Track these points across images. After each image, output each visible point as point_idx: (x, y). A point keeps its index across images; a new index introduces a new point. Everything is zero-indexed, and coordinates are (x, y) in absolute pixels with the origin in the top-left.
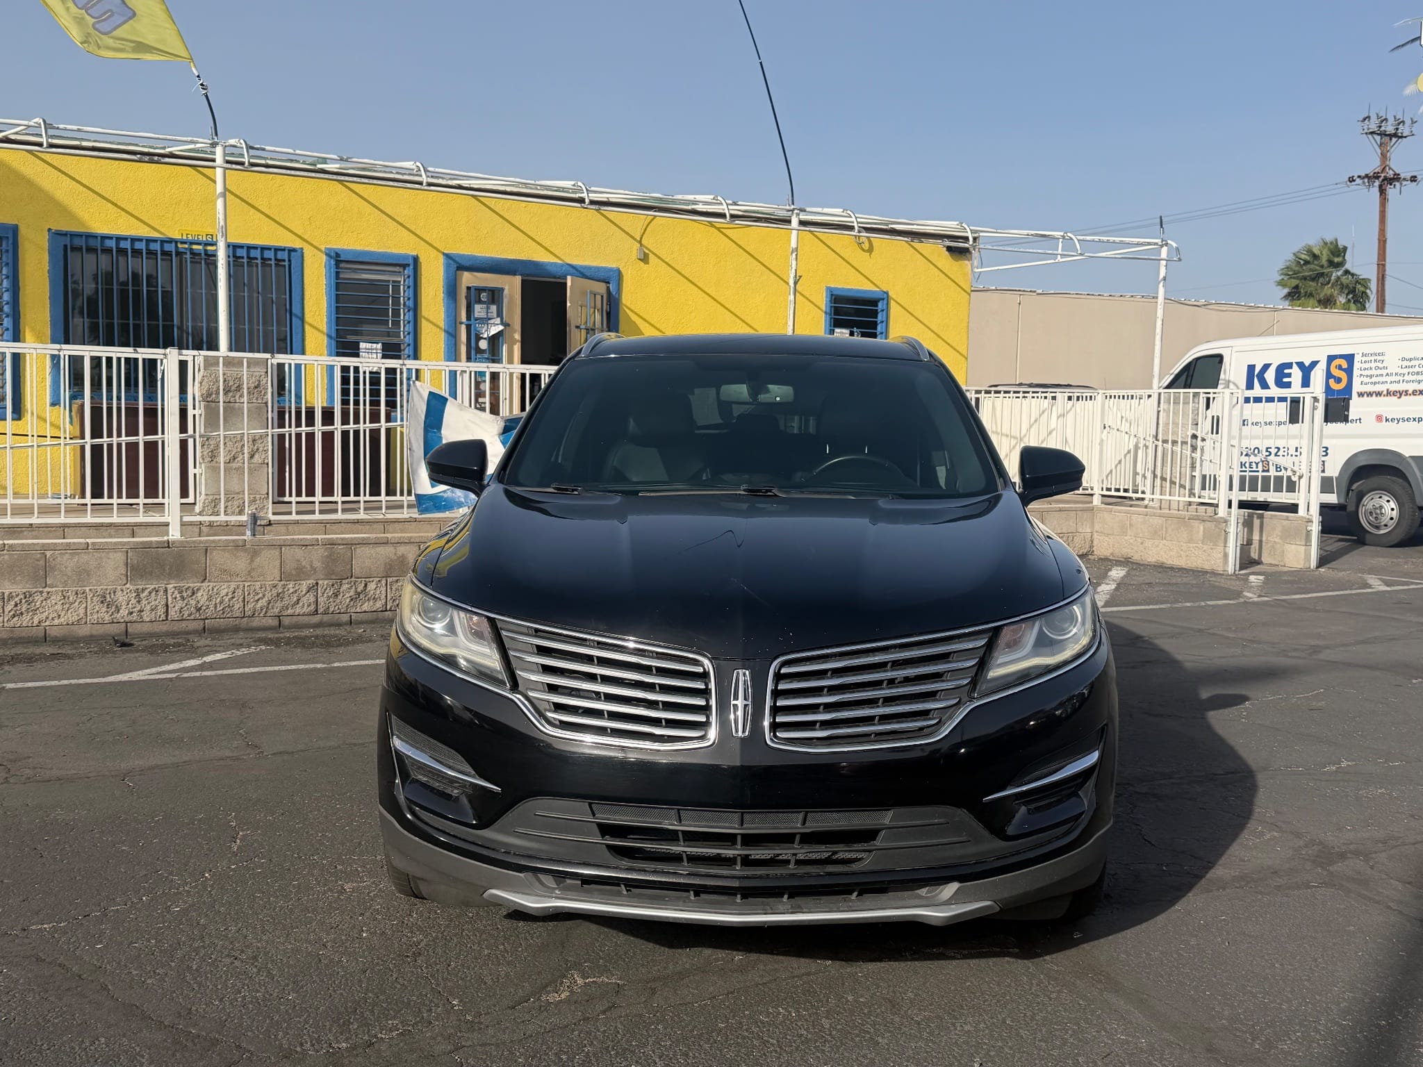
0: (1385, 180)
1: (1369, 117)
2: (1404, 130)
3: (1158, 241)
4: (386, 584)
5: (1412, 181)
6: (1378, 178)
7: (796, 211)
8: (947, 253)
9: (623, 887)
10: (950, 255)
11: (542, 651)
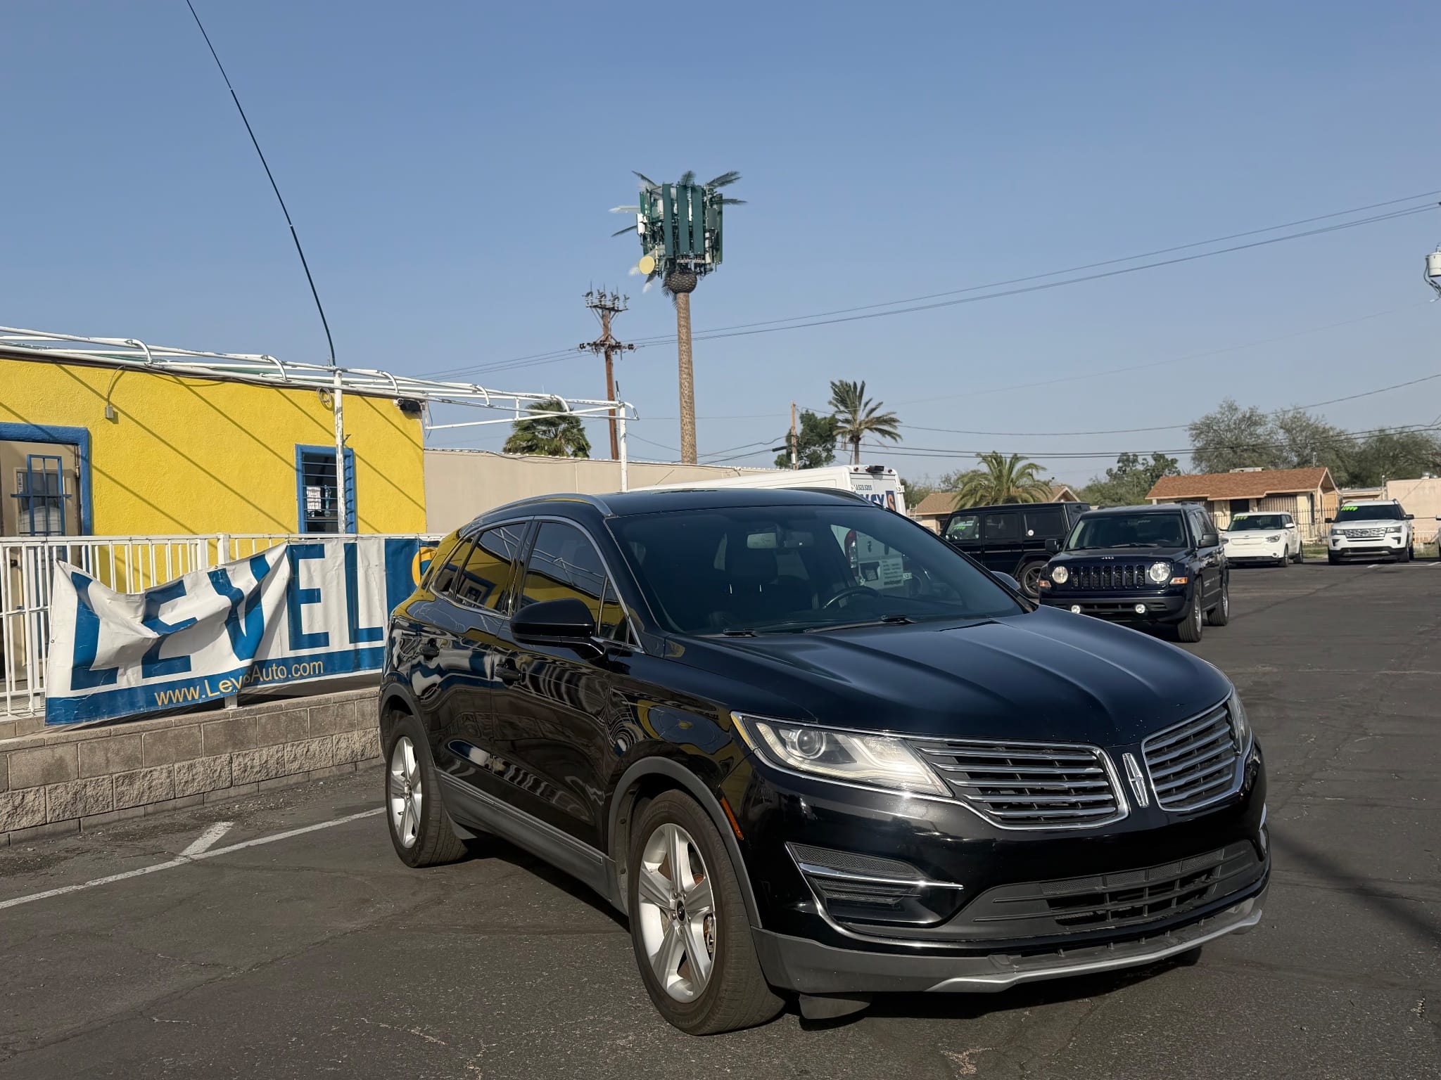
0: (608, 347)
1: (591, 293)
2: (620, 304)
3: (617, 403)
4: (45, 794)
5: (629, 349)
6: (603, 345)
7: (339, 372)
8: (401, 411)
9: (1061, 951)
10: (404, 413)
11: (962, 760)
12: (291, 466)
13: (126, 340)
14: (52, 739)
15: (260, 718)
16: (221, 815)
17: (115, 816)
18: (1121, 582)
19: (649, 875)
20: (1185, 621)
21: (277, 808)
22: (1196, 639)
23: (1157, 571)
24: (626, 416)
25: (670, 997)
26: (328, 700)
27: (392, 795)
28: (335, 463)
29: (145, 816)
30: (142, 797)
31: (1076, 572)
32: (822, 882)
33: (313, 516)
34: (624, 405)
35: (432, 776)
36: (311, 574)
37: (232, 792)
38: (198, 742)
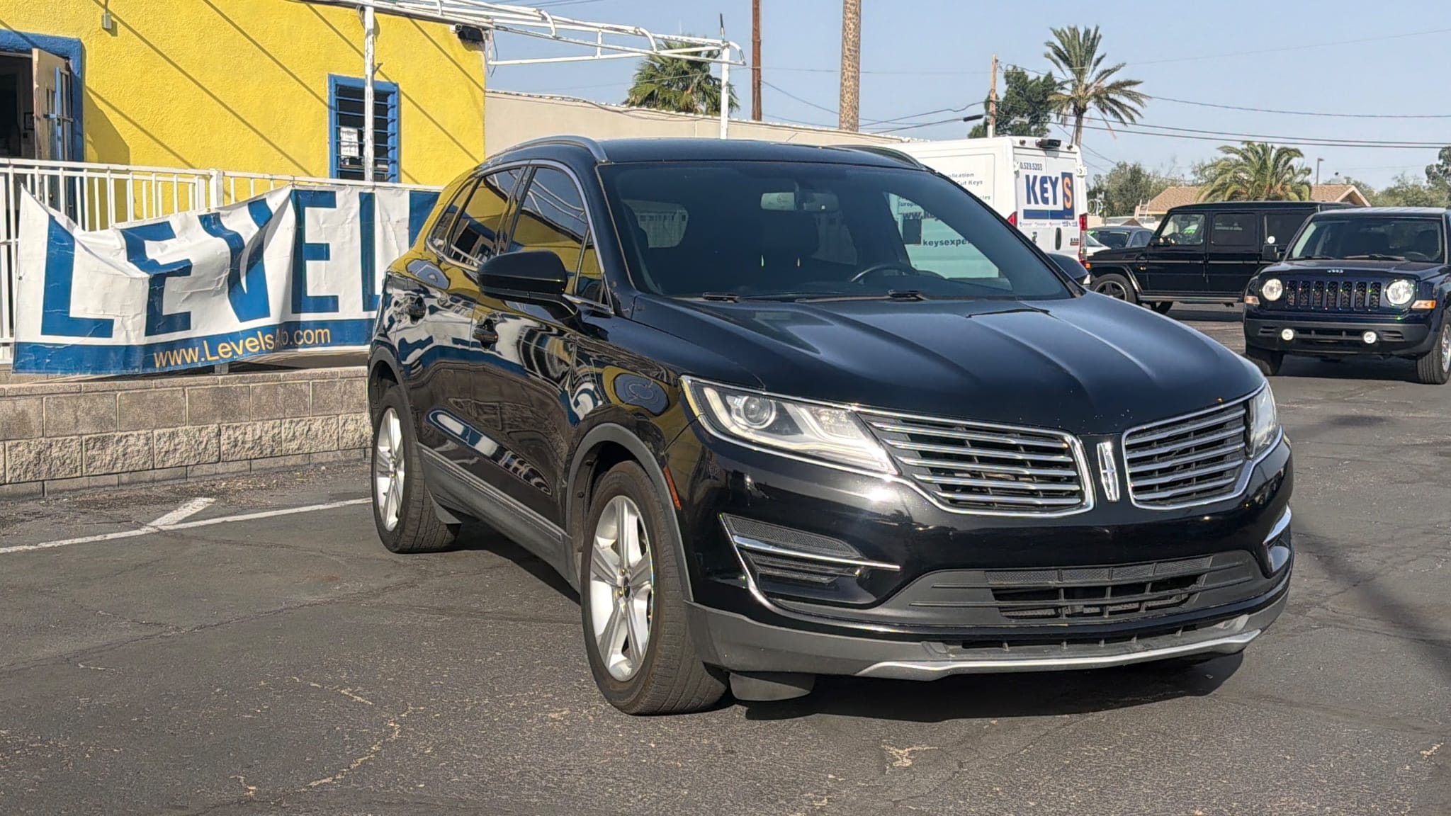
3: (720, 42)
4: (5, 450)
8: (459, 40)
9: (1006, 645)
10: (462, 43)
11: (915, 438)
12: (322, 101)
14: (13, 389)
15: (255, 388)
16: (203, 491)
17: (84, 482)
18: (1349, 303)
19: (600, 552)
20: (1427, 356)
21: (268, 488)
22: (1440, 381)
23: (1397, 290)
24: (730, 59)
25: (612, 677)
26: (333, 374)
27: (378, 474)
28: (363, 98)
29: (118, 485)
30: (115, 464)
31: (1293, 287)
32: (756, 557)
33: (347, 164)
34: (728, 46)
35: (415, 452)
36: (318, 224)
37: (220, 468)
38: (181, 408)
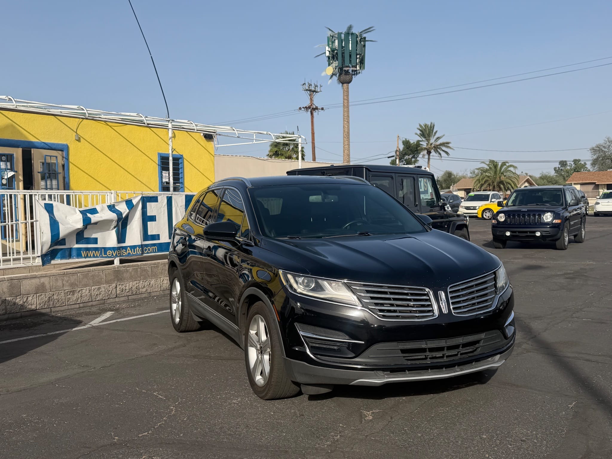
0: (312, 109)
1: (305, 84)
2: (318, 89)
3: (298, 136)
4: (36, 297)
5: (322, 110)
6: (310, 108)
7: (171, 121)
8: (204, 138)
9: (407, 371)
10: (206, 140)
11: (368, 292)
12: (155, 163)
13: (77, 106)
14: (39, 274)
15: (129, 269)
16: (110, 309)
17: (66, 307)
18: (530, 221)
19: (251, 336)
20: (559, 240)
21: (134, 307)
22: (564, 248)
23: (547, 217)
24: (301, 142)
25: (257, 385)
26: (158, 263)
27: (172, 302)
28: (169, 160)
29: (79, 308)
30: (78, 300)
31: (509, 216)
32: (309, 339)
33: (165, 184)
34: (301, 137)
35: (185, 295)
36: (152, 209)
37: (117, 300)
38: (102, 278)
